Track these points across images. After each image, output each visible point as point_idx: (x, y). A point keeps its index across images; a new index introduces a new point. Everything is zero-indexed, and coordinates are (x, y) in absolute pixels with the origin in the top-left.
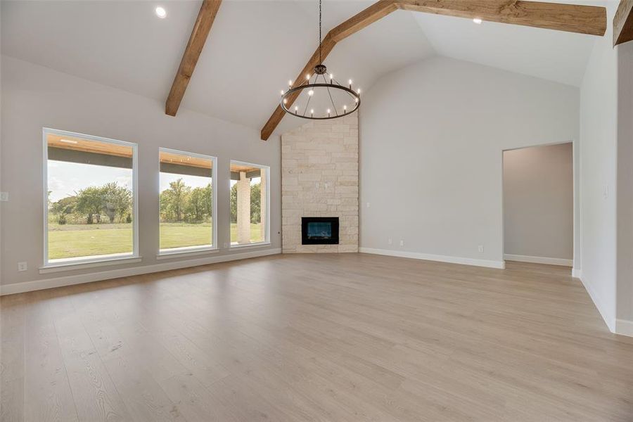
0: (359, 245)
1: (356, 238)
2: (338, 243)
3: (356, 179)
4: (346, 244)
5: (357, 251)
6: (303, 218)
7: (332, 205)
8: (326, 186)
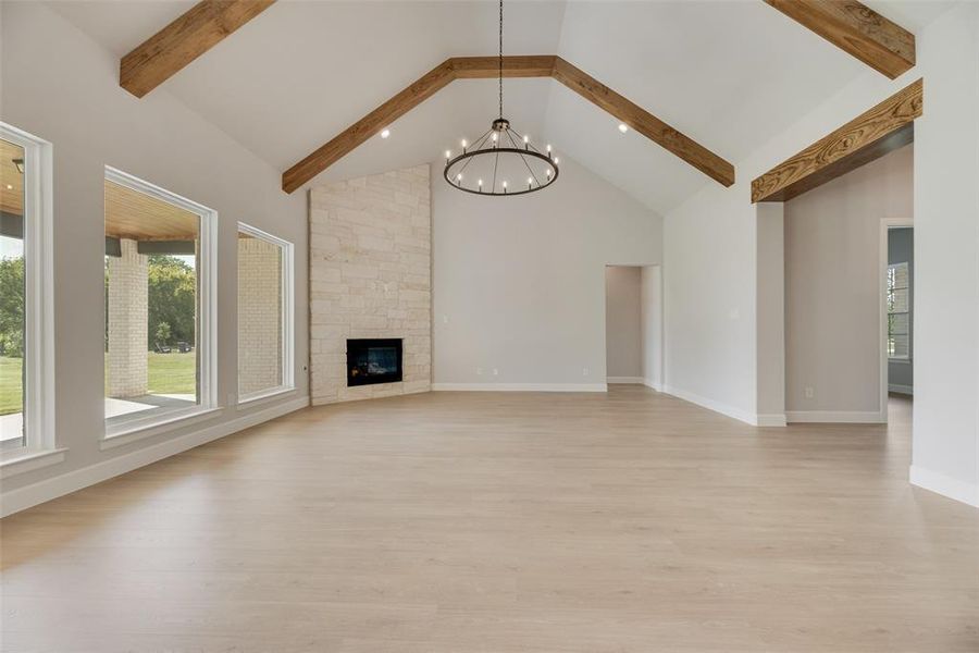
0: (432, 381)
1: (427, 370)
2: (401, 380)
3: (426, 281)
4: (414, 380)
5: (428, 390)
6: (348, 341)
7: (393, 319)
8: (386, 289)
